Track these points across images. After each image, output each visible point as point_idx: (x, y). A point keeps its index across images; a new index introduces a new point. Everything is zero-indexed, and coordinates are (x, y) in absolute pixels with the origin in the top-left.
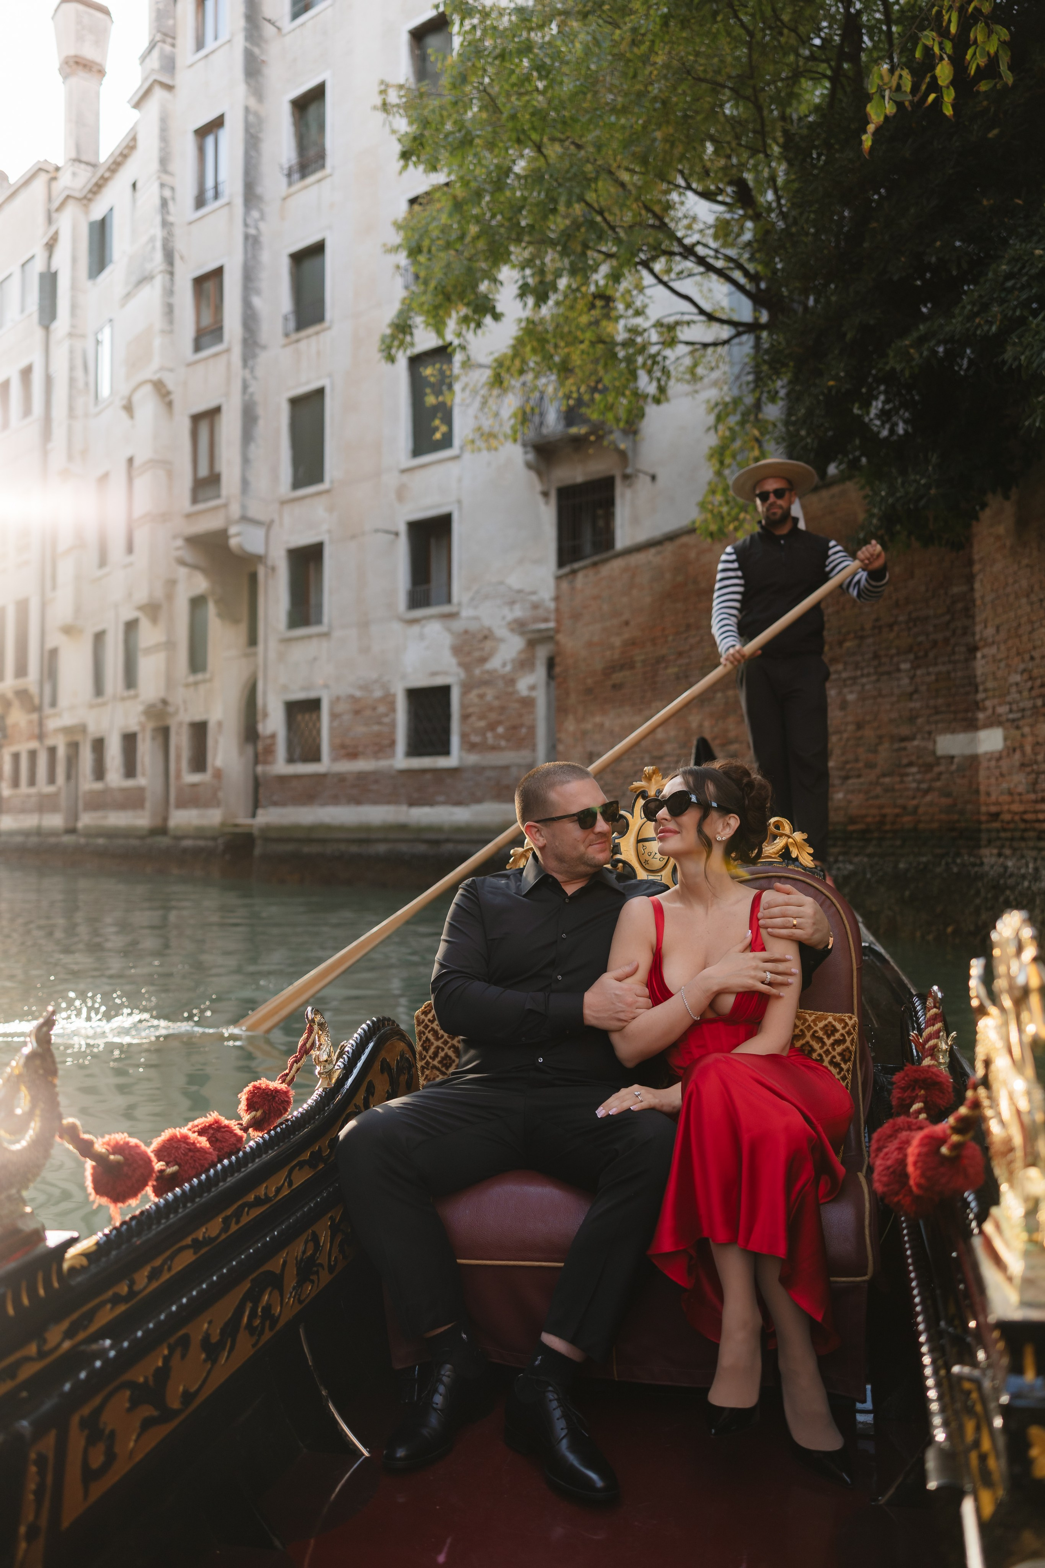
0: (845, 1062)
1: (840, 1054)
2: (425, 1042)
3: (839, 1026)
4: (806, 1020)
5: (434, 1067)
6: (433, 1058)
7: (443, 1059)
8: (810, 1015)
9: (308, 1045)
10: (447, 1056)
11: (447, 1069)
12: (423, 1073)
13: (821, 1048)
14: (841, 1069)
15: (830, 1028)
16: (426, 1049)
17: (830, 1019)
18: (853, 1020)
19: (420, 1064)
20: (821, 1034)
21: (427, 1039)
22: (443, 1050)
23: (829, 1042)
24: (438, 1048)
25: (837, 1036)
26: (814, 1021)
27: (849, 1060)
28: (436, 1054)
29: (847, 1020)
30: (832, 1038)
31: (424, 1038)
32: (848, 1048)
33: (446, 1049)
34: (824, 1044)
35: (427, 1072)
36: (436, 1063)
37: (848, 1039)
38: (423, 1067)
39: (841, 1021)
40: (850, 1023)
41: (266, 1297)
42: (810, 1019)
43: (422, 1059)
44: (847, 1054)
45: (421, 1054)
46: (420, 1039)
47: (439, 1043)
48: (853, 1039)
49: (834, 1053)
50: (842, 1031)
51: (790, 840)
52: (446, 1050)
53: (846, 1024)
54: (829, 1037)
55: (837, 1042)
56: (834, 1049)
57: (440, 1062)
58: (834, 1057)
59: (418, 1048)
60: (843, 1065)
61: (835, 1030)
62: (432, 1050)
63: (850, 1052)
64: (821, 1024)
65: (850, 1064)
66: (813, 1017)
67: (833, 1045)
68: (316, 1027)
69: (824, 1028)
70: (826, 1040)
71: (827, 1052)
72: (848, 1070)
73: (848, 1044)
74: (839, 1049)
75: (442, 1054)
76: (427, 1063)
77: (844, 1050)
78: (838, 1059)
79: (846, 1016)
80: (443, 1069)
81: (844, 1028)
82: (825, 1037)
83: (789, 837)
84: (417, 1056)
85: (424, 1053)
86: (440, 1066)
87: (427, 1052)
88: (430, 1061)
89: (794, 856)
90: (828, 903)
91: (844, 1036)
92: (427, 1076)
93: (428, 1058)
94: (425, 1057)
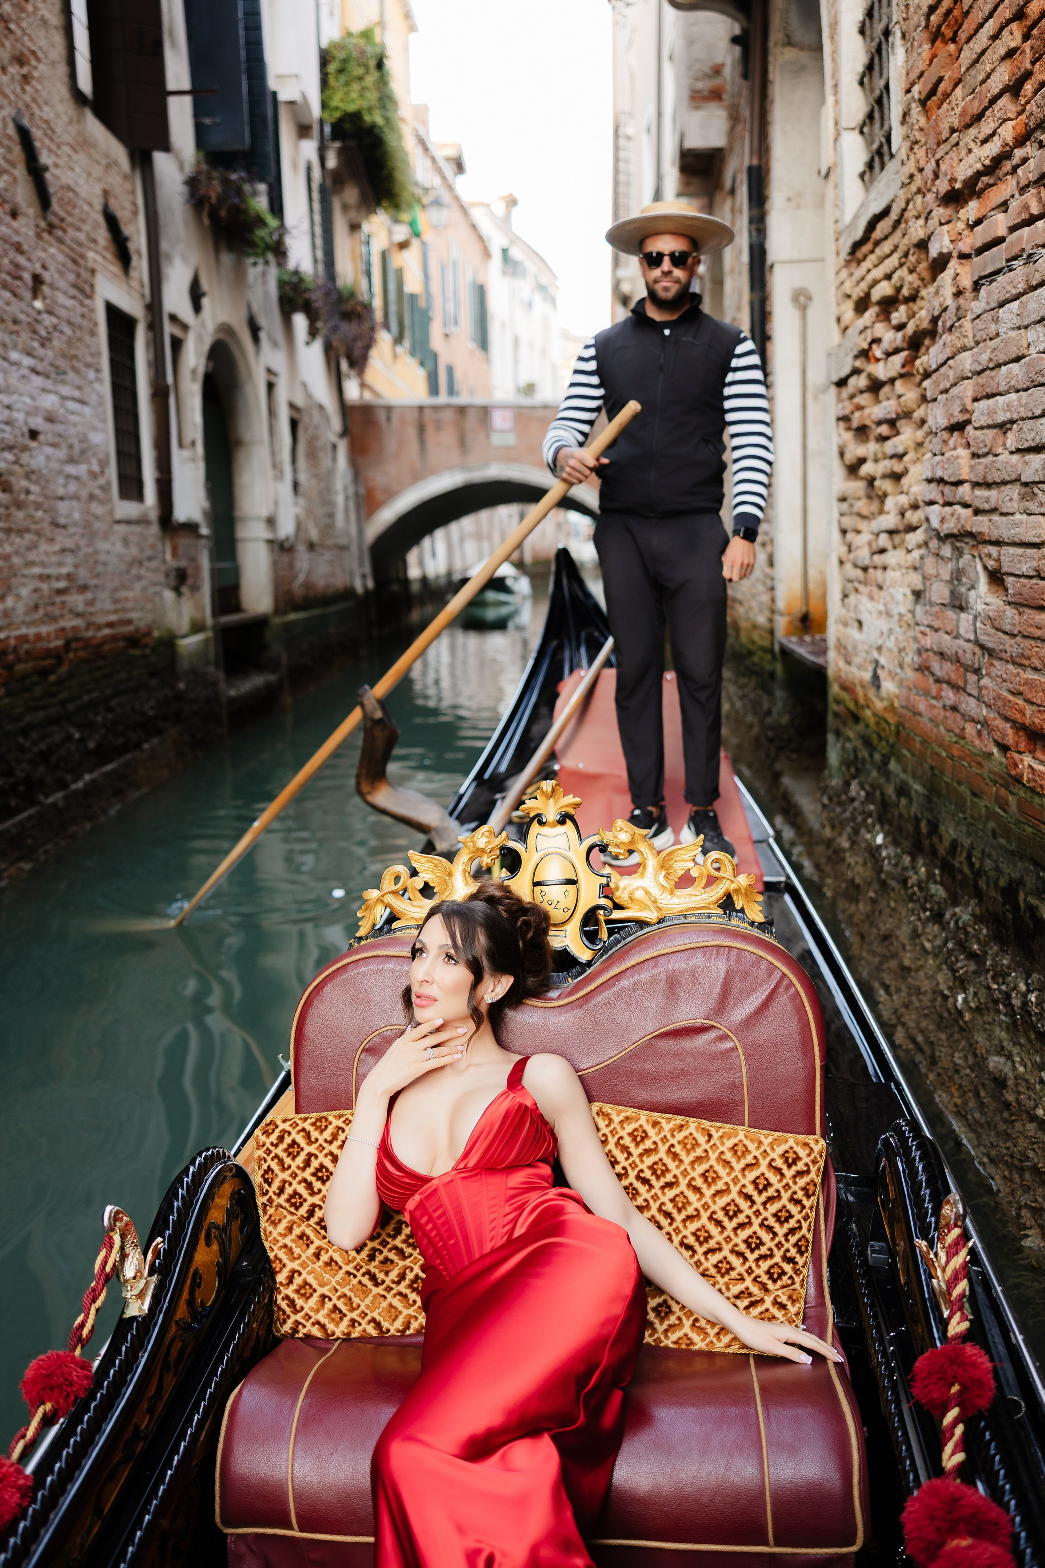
0: (808, 1197)
1: (803, 1189)
2: (266, 1172)
3: (802, 1153)
4: (760, 1143)
6: (279, 1195)
8: (766, 1137)
10: (295, 1194)
11: (297, 1208)
12: (265, 1212)
13: (780, 1181)
14: (803, 1207)
15: (790, 1154)
17: (791, 1143)
18: (819, 1145)
19: (260, 1200)
20: (779, 1163)
21: (269, 1169)
22: (291, 1184)
23: (788, 1173)
25: (800, 1166)
26: (771, 1145)
27: (814, 1194)
28: (281, 1190)
29: (813, 1145)
30: (793, 1168)
31: (265, 1166)
32: (811, 1180)
33: (295, 1183)
34: (783, 1176)
37: (813, 1169)
38: (265, 1205)
39: (806, 1145)
40: (817, 1148)
42: (766, 1141)
43: (263, 1194)
44: (811, 1188)
45: (260, 1187)
46: (260, 1167)
47: (286, 1175)
48: (818, 1170)
49: (794, 1188)
50: (806, 1160)
52: (295, 1185)
53: (812, 1149)
54: (789, 1166)
55: (800, 1174)
56: (795, 1183)
58: (794, 1192)
59: (257, 1179)
60: (804, 1202)
61: (797, 1158)
63: (814, 1184)
64: (780, 1150)
65: (813, 1199)
66: (770, 1139)
67: (793, 1177)
68: (116, 1235)
69: (784, 1156)
70: (785, 1170)
71: (787, 1187)
72: (811, 1208)
73: (813, 1175)
74: (802, 1182)
75: (289, 1190)
76: (270, 1200)
77: (806, 1183)
78: (799, 1194)
79: (810, 1139)
80: (292, 1210)
81: (809, 1155)
83: (732, 882)
84: (257, 1190)
85: (266, 1186)
86: (287, 1205)
87: (270, 1185)
88: (274, 1197)
89: (738, 907)
90: (785, 982)
91: (807, 1165)
92: (271, 1216)
93: (271, 1193)
94: (267, 1191)
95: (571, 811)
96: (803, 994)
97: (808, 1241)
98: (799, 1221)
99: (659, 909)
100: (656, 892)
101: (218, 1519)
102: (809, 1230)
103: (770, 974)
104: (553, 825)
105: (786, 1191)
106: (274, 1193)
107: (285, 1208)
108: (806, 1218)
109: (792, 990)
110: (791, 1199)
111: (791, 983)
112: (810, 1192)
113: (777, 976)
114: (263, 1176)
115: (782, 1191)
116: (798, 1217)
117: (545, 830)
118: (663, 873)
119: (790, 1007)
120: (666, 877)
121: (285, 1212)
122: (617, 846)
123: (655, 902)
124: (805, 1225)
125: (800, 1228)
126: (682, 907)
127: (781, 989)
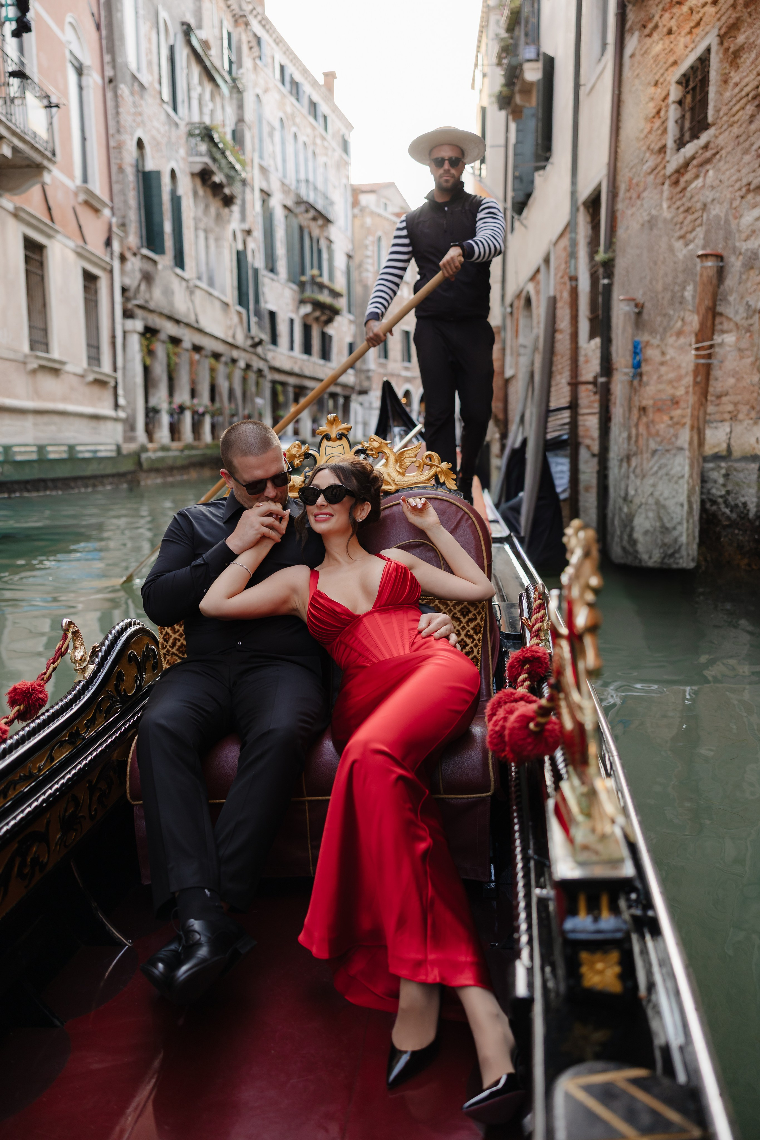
0: (477, 634)
1: (473, 629)
2: (165, 635)
3: (473, 609)
5: (173, 654)
6: (172, 647)
7: (180, 647)
9: (63, 650)
12: (165, 659)
13: (459, 625)
14: (474, 640)
15: (465, 610)
16: (166, 641)
19: (162, 652)
20: (458, 615)
21: (167, 633)
22: (179, 640)
23: (464, 621)
24: (175, 639)
27: (480, 632)
28: (174, 644)
30: (467, 618)
31: (164, 632)
32: (478, 624)
34: (461, 622)
35: (168, 658)
36: (174, 650)
37: (479, 618)
38: (164, 654)
40: (481, 606)
41: (34, 849)
43: (164, 648)
44: (478, 628)
45: (162, 644)
46: (161, 633)
47: (176, 636)
48: (482, 617)
49: (468, 628)
51: (439, 469)
52: (182, 639)
53: (478, 607)
54: (464, 617)
55: (471, 620)
56: (468, 626)
57: (177, 650)
58: (468, 631)
59: (160, 639)
60: (475, 637)
61: (470, 612)
62: (171, 641)
63: (480, 627)
65: (480, 636)
67: (467, 622)
68: (70, 635)
70: (462, 619)
71: (463, 628)
72: (479, 640)
73: (478, 621)
74: (472, 625)
75: (178, 644)
76: (168, 651)
77: (476, 626)
78: (472, 632)
80: (181, 655)
82: (462, 617)
83: (438, 467)
84: (160, 646)
85: (165, 643)
86: (178, 653)
87: (167, 643)
88: (170, 649)
89: (442, 481)
90: (466, 516)
91: (474, 615)
92: (168, 660)
93: (168, 647)
94: (166, 646)
95: (345, 432)
96: (476, 523)
97: (478, 659)
98: (471, 648)
99: (396, 484)
100: (394, 475)
101: (128, 795)
102: (478, 653)
103: (457, 512)
104: (334, 440)
105: (463, 630)
106: (170, 647)
107: (176, 655)
108: (476, 646)
109: (470, 521)
110: (466, 635)
111: (470, 517)
112: (478, 631)
113: (461, 513)
114: (163, 638)
115: (461, 631)
116: (471, 645)
117: (330, 443)
118: (398, 464)
119: (469, 530)
120: (400, 467)
121: (176, 658)
122: (372, 450)
123: (394, 481)
124: (475, 650)
125: (473, 651)
126: (409, 483)
127: (463, 521)
